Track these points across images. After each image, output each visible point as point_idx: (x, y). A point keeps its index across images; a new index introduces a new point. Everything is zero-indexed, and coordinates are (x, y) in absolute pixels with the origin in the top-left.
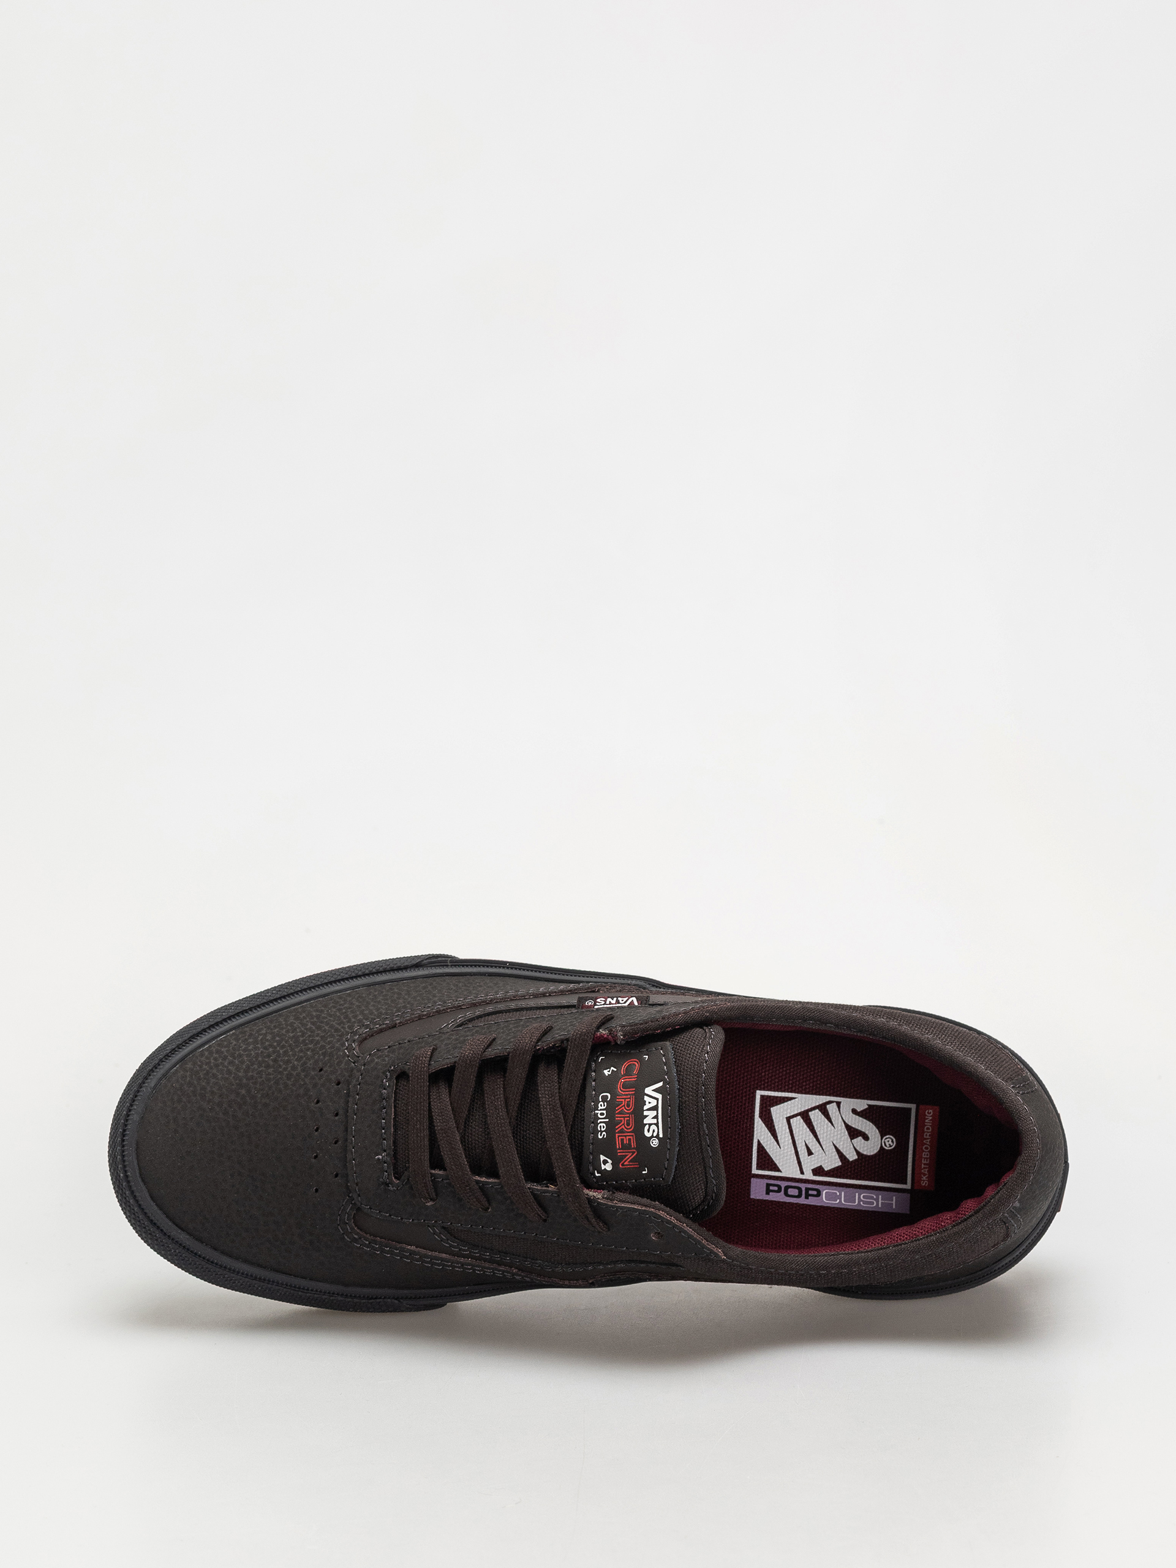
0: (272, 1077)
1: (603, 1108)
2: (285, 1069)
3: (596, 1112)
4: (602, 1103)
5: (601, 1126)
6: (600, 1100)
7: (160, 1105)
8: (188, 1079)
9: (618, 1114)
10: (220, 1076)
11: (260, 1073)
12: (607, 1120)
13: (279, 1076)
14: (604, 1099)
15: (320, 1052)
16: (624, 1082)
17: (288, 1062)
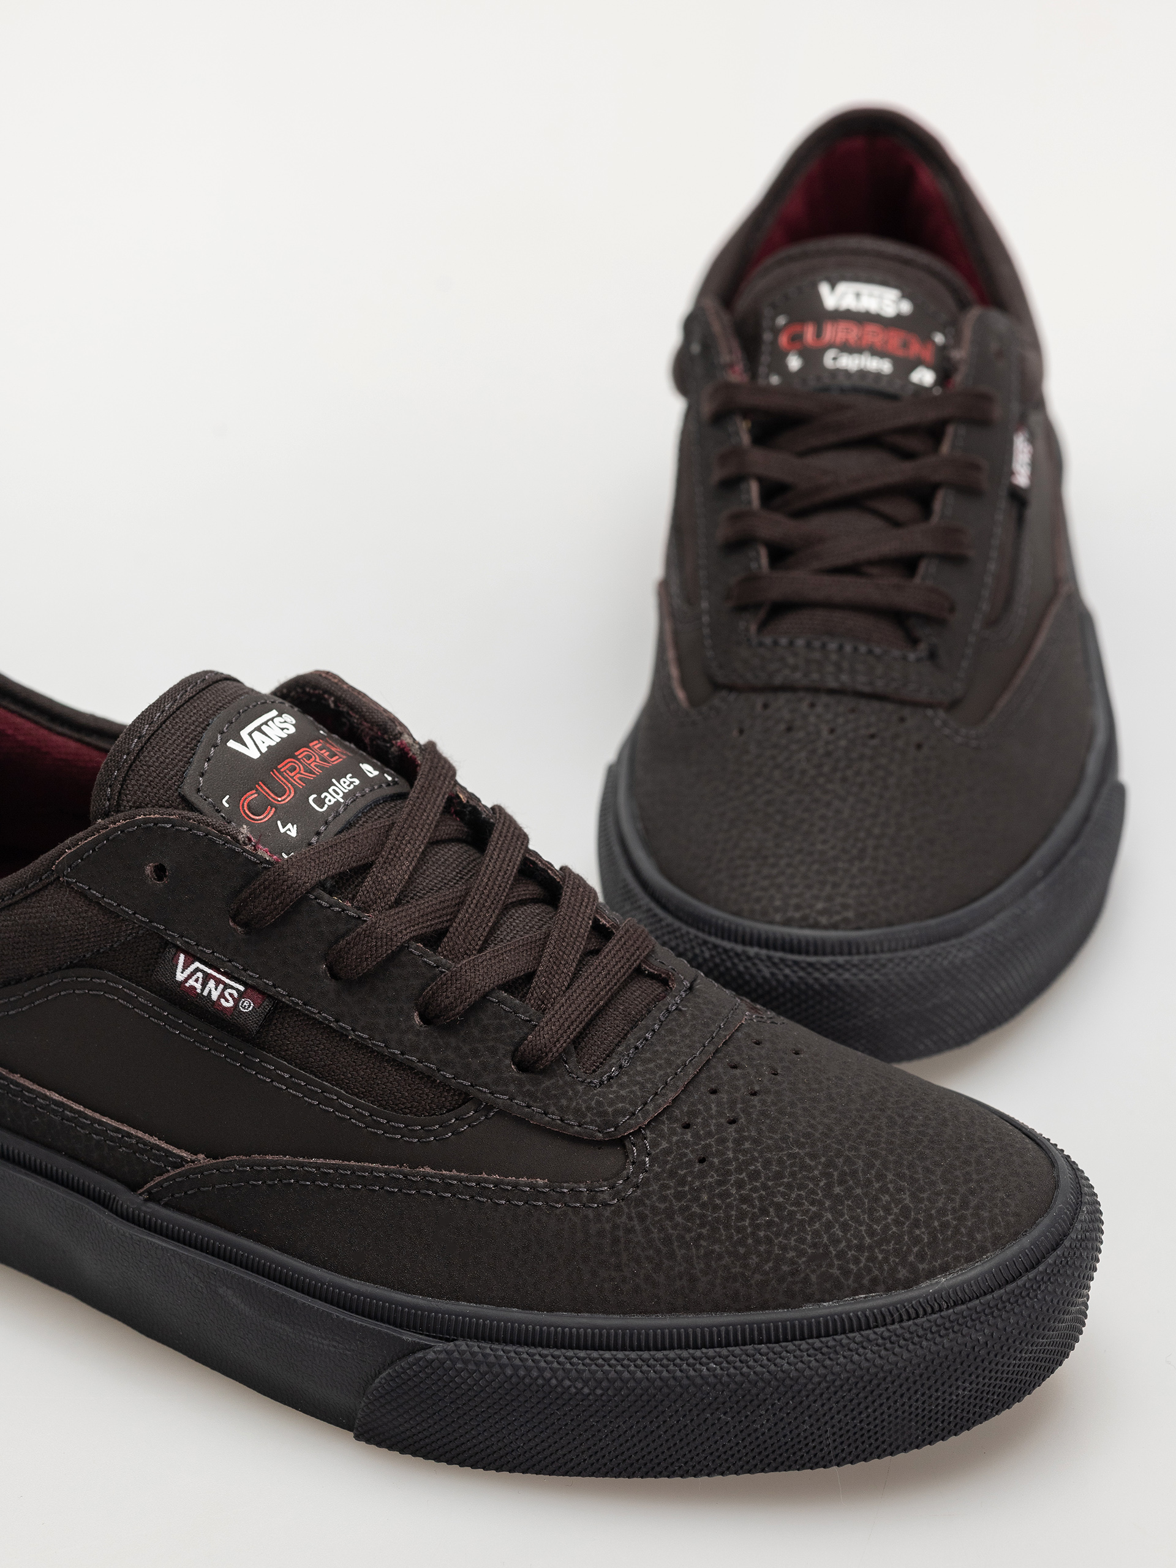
0: (781, 1189)
1: (329, 797)
2: (755, 1190)
3: (342, 801)
4: (327, 801)
5: (349, 786)
6: (326, 806)
7: (979, 1236)
8: (915, 1249)
9: (314, 774)
10: (863, 1228)
11: (798, 1203)
12: (334, 780)
13: (770, 1183)
14: (320, 802)
15: (687, 1188)
16: (280, 797)
17: (744, 1199)
